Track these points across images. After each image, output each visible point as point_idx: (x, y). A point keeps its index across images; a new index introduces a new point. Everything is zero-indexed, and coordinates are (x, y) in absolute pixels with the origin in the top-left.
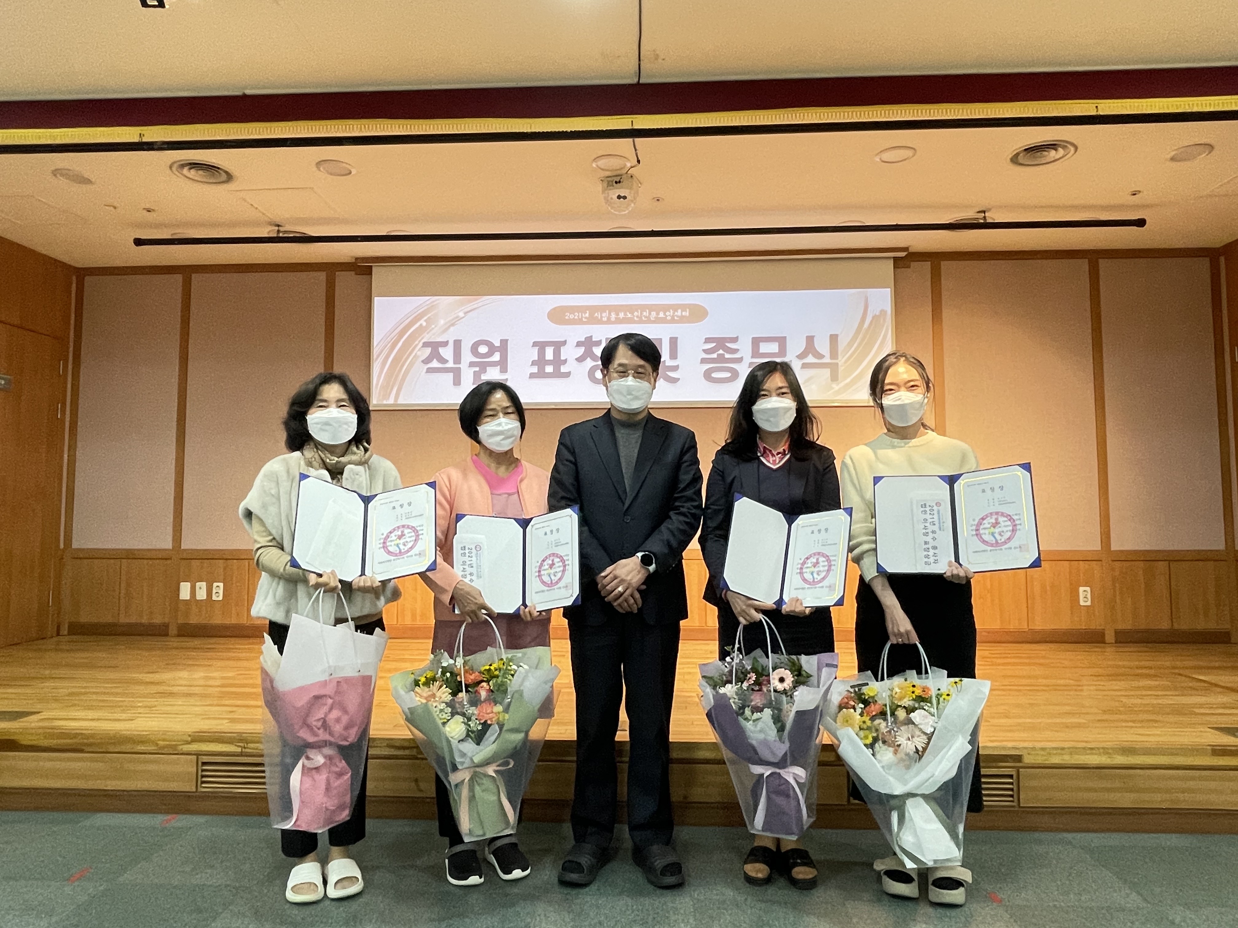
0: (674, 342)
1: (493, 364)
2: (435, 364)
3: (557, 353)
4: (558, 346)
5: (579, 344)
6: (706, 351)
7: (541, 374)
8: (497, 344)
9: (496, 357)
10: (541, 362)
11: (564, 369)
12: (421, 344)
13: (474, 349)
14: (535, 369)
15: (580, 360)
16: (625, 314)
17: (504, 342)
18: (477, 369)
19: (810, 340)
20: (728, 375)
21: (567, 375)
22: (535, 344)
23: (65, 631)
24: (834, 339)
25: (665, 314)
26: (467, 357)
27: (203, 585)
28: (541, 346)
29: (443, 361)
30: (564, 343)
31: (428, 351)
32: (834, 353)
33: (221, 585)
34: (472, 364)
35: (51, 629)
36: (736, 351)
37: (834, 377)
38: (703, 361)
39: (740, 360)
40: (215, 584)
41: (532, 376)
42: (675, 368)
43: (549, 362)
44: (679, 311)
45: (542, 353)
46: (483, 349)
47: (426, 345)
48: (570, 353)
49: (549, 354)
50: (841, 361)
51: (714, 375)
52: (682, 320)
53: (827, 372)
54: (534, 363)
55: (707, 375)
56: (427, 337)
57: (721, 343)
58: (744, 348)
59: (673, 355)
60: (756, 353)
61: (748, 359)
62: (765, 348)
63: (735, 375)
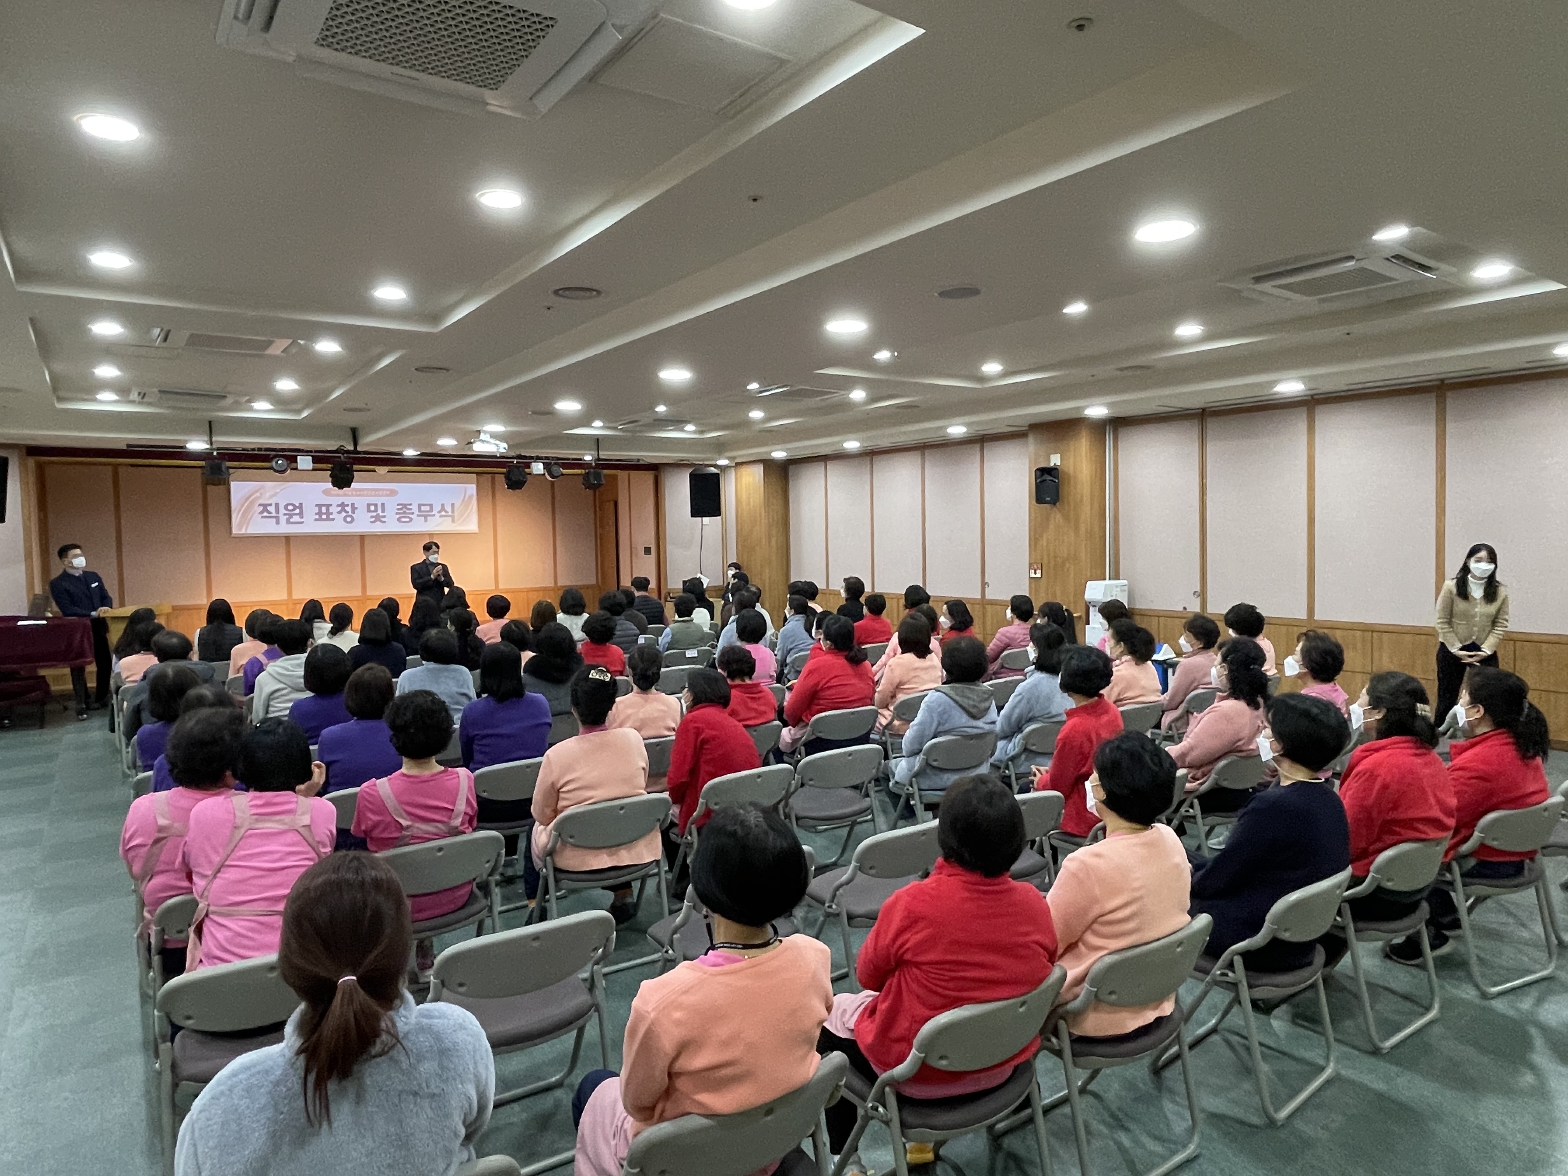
0: (383, 505)
1: (296, 514)
2: (265, 514)
3: (328, 509)
4: (328, 506)
5: (338, 506)
6: (397, 509)
7: (320, 519)
8: (297, 505)
9: (297, 511)
10: (320, 513)
11: (331, 517)
12: (257, 505)
13: (286, 507)
14: (317, 517)
15: (339, 512)
16: (360, 492)
17: (301, 504)
18: (288, 517)
19: (443, 505)
20: (407, 520)
21: (333, 519)
22: (317, 505)
24: (453, 505)
25: (378, 493)
26: (282, 511)
28: (320, 506)
29: (269, 512)
30: (331, 505)
31: (261, 508)
32: (453, 511)
34: (285, 514)
36: (411, 509)
37: (453, 521)
38: (397, 514)
39: (413, 513)
41: (316, 520)
42: (384, 517)
43: (324, 514)
44: (385, 491)
45: (320, 509)
46: (290, 507)
47: (260, 505)
48: (334, 509)
49: (324, 510)
50: (456, 514)
51: (403, 520)
52: (387, 495)
53: (450, 519)
54: (316, 514)
55: (399, 519)
56: (261, 502)
57: (405, 506)
58: (414, 508)
59: (383, 511)
60: (420, 510)
61: (417, 513)
62: (423, 508)
63: (411, 520)
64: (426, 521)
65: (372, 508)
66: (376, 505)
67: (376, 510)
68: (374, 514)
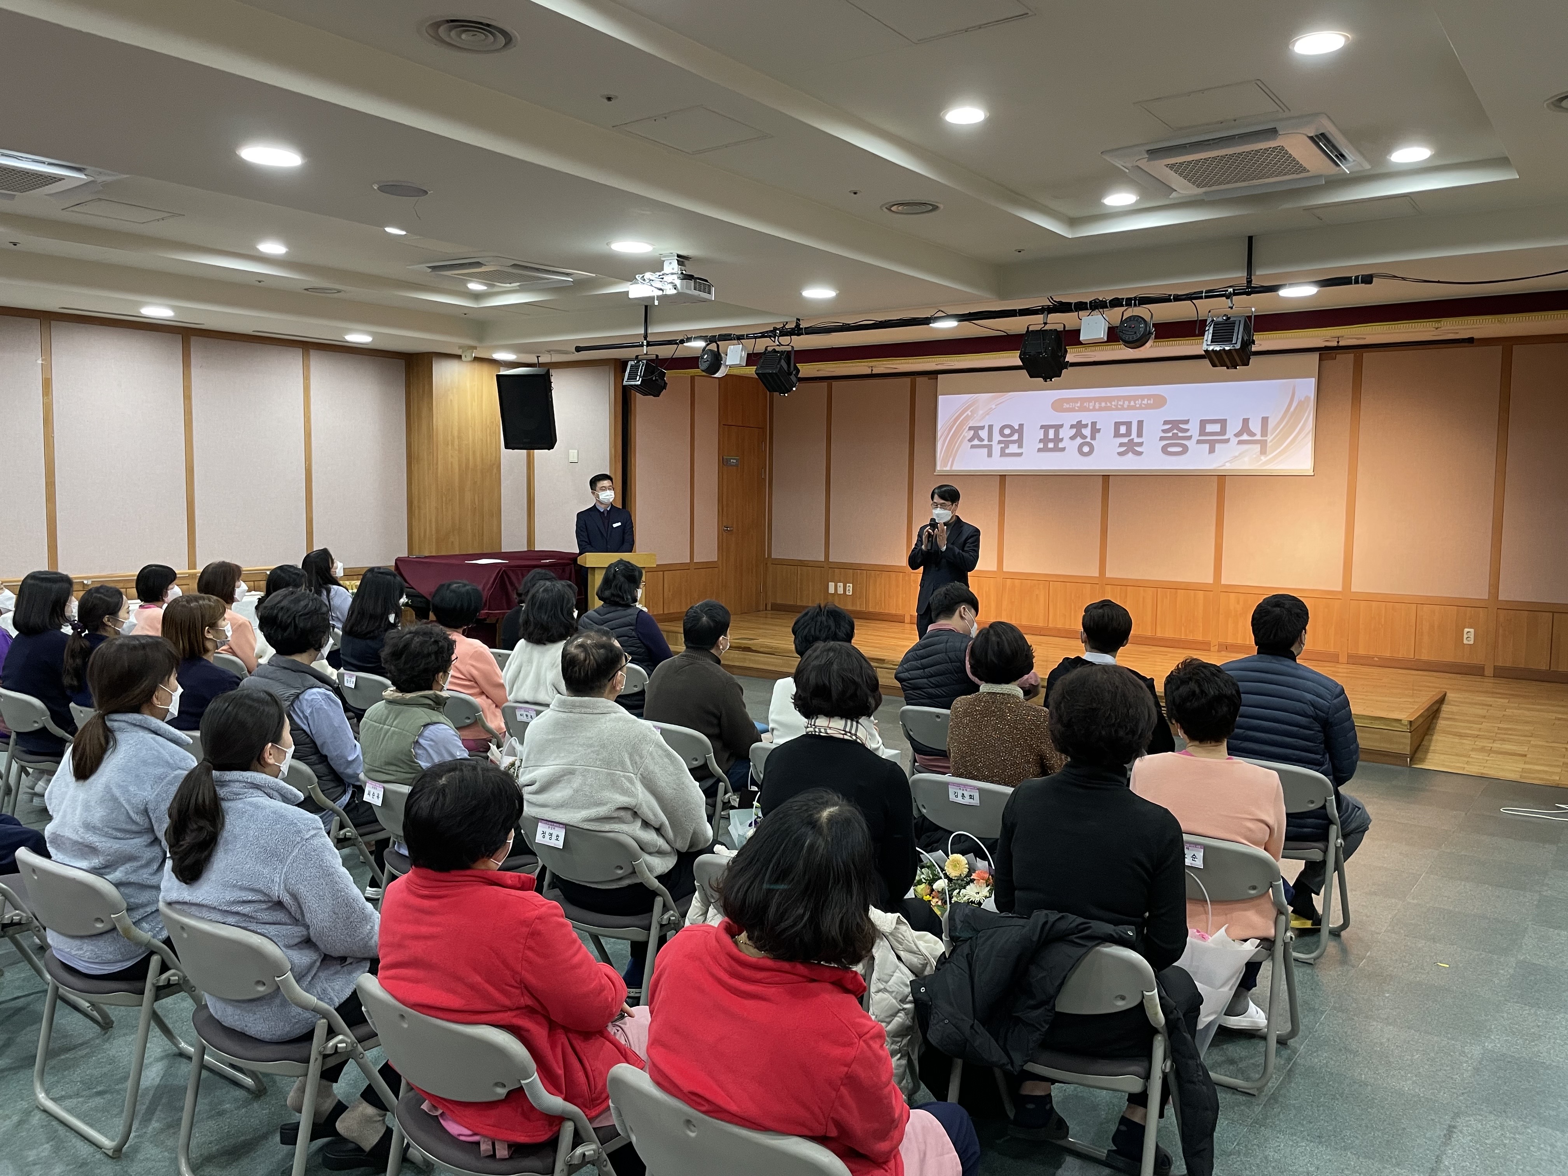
0: (1140, 423)
1: (1013, 442)
2: (976, 442)
3: (1057, 434)
4: (1058, 428)
5: (1072, 427)
6: (1164, 431)
7: (1045, 449)
8: (1017, 427)
9: (1016, 437)
10: (1045, 440)
11: (1061, 445)
12: (967, 428)
13: (1001, 432)
14: (1041, 445)
15: (1073, 438)
16: (1106, 404)
17: (1021, 426)
18: (1003, 445)
19: (1246, 421)
20: (1179, 449)
21: (1063, 449)
22: (1042, 427)
23: (769, 607)
24: (1265, 420)
25: (1135, 403)
26: (997, 437)
27: (841, 584)
28: (1045, 428)
29: (982, 440)
30: (1061, 426)
31: (972, 433)
32: (1264, 432)
33: (851, 585)
34: (1000, 442)
35: (762, 607)
36: (1187, 430)
37: (1263, 452)
38: (1162, 439)
39: (1189, 438)
40: (848, 585)
41: (1039, 450)
42: (1141, 444)
43: (1051, 440)
44: (1146, 400)
45: (1046, 434)
46: (1008, 431)
47: (970, 428)
48: (1066, 433)
49: (1051, 435)
50: (1269, 438)
51: (1170, 449)
52: (1148, 407)
53: (1257, 447)
54: (1041, 441)
55: (1164, 450)
56: (972, 424)
57: (1175, 424)
58: (1194, 429)
59: (1140, 435)
60: (1202, 432)
61: (1196, 437)
62: (1210, 428)
63: (1185, 450)
64: (1212, 450)
65: (1123, 430)
66: (1128, 424)
67: (1128, 433)
68: (1125, 440)
